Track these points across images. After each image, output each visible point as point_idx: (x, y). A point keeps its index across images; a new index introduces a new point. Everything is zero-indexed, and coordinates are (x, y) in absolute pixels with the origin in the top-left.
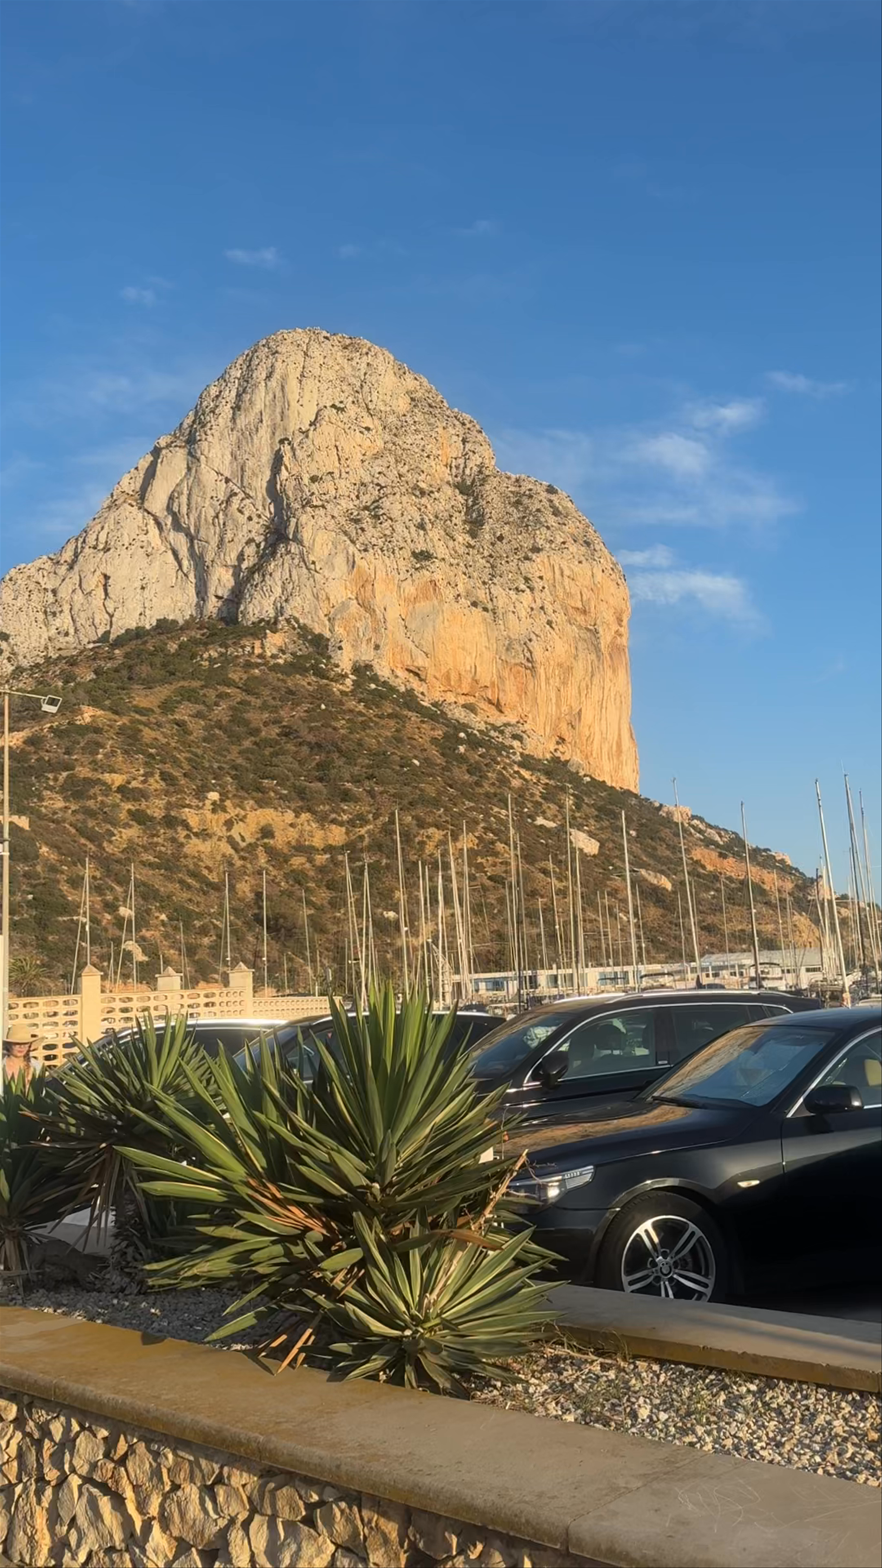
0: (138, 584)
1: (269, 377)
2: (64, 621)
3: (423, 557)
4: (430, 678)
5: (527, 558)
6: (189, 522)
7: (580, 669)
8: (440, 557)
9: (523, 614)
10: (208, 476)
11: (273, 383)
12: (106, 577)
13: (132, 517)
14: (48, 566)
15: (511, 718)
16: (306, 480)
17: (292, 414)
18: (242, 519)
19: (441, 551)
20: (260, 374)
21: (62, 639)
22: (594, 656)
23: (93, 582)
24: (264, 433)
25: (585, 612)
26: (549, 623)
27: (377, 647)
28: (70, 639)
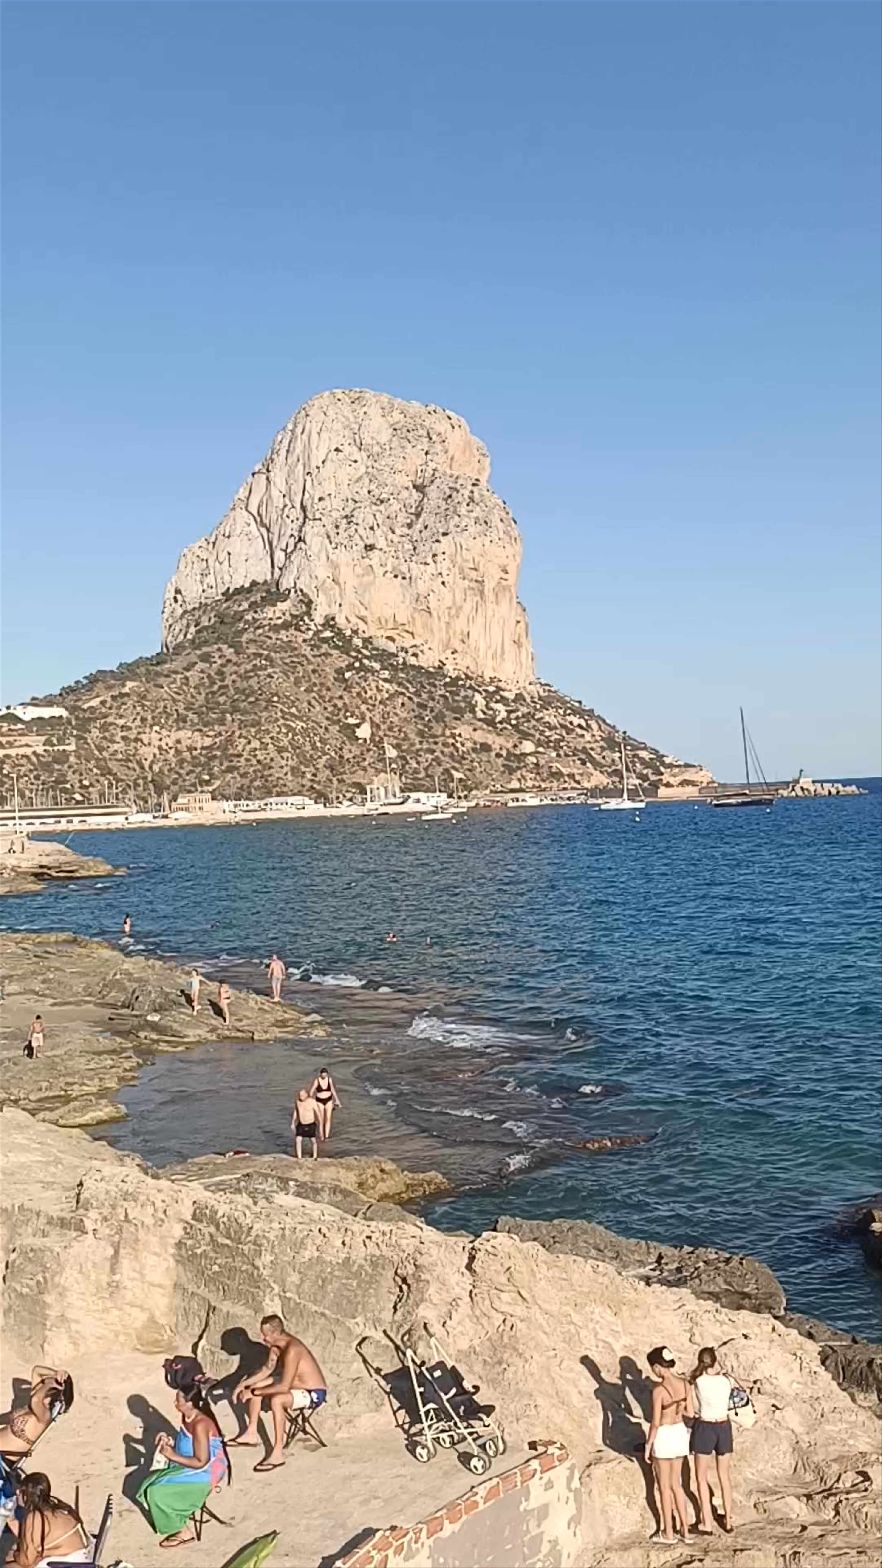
0: (244, 558)
1: (302, 433)
2: (210, 580)
3: (370, 548)
4: (369, 622)
5: (438, 541)
6: (266, 521)
7: (467, 607)
8: (379, 547)
9: (427, 578)
10: (275, 493)
11: (305, 436)
12: (229, 554)
13: (242, 516)
14: (205, 544)
15: (418, 641)
16: (316, 500)
17: (313, 457)
18: (288, 521)
19: (381, 543)
20: (299, 430)
21: (210, 591)
22: (478, 598)
23: (223, 556)
24: (300, 466)
25: (475, 569)
26: (443, 583)
27: (340, 605)
28: (214, 590)
